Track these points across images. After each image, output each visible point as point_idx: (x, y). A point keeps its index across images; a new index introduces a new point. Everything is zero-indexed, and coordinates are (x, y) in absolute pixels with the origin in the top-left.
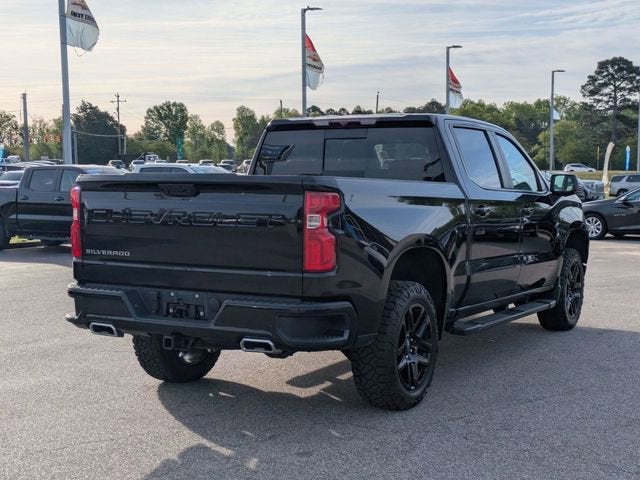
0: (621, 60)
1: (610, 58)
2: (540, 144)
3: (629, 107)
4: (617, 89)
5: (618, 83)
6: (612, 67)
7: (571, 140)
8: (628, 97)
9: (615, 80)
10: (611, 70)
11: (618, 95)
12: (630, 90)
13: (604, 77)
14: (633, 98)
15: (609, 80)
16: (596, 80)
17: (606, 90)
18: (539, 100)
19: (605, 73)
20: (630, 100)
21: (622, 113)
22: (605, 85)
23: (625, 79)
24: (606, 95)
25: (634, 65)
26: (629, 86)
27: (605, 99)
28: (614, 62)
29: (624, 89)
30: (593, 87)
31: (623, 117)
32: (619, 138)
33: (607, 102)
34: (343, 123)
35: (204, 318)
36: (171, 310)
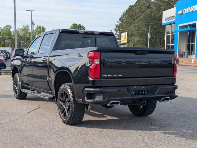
34: (90, 33)
35: (145, 94)
36: (133, 93)
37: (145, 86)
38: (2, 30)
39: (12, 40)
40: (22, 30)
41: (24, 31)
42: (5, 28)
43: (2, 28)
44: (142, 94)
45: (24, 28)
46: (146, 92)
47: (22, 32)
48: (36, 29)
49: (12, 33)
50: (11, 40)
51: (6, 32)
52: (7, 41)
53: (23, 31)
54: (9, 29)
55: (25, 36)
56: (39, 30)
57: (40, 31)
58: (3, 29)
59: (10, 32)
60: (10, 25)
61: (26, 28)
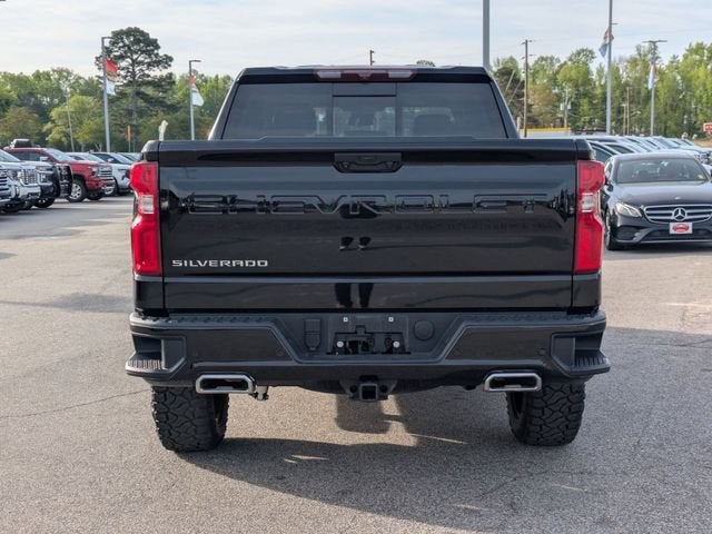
0: (137, 30)
1: (125, 28)
2: (53, 122)
3: (149, 83)
4: (134, 62)
5: (135, 57)
6: (128, 37)
7: (89, 118)
8: (147, 72)
9: (133, 52)
10: (127, 42)
11: (137, 69)
12: (149, 65)
13: (120, 48)
14: (152, 73)
15: (125, 52)
16: (111, 52)
17: (123, 64)
18: (38, 71)
19: (121, 44)
20: (148, 76)
21: (143, 89)
22: (122, 57)
23: (143, 52)
24: (123, 69)
25: (151, 37)
26: (148, 60)
27: (123, 73)
28: (129, 32)
29: (141, 63)
30: (108, 60)
31: (143, 94)
32: (141, 117)
33: (125, 77)
34: (363, 75)
35: (402, 350)
36: (340, 344)
37: (398, 315)
38: (561, 66)
39: (595, 102)
40: (633, 62)
41: (638, 68)
42: (570, 59)
43: (562, 62)
44: (391, 350)
45: (640, 54)
46: (407, 341)
47: (631, 71)
48: (686, 57)
49: (594, 77)
50: (590, 102)
51: (573, 74)
52: (566, 107)
53: (637, 65)
54: (585, 64)
55: (639, 85)
56: (698, 57)
57: (701, 61)
58: (565, 63)
59: (588, 72)
60: (590, 48)
61: (645, 55)
